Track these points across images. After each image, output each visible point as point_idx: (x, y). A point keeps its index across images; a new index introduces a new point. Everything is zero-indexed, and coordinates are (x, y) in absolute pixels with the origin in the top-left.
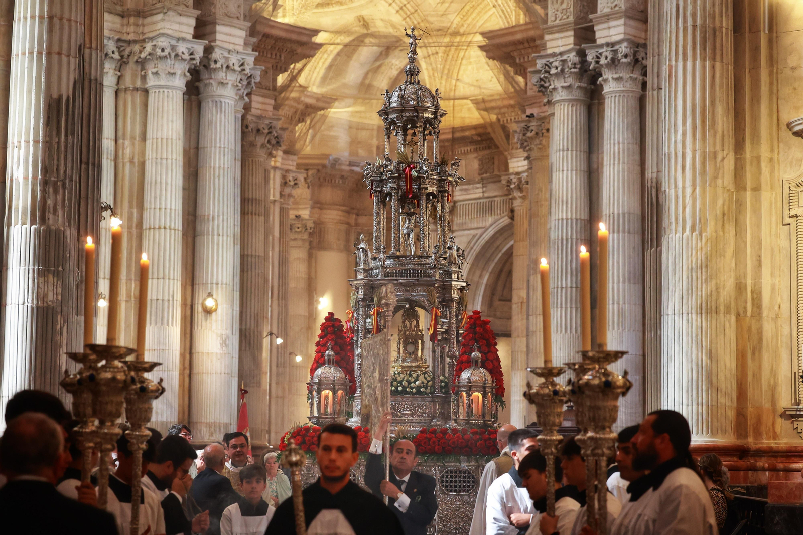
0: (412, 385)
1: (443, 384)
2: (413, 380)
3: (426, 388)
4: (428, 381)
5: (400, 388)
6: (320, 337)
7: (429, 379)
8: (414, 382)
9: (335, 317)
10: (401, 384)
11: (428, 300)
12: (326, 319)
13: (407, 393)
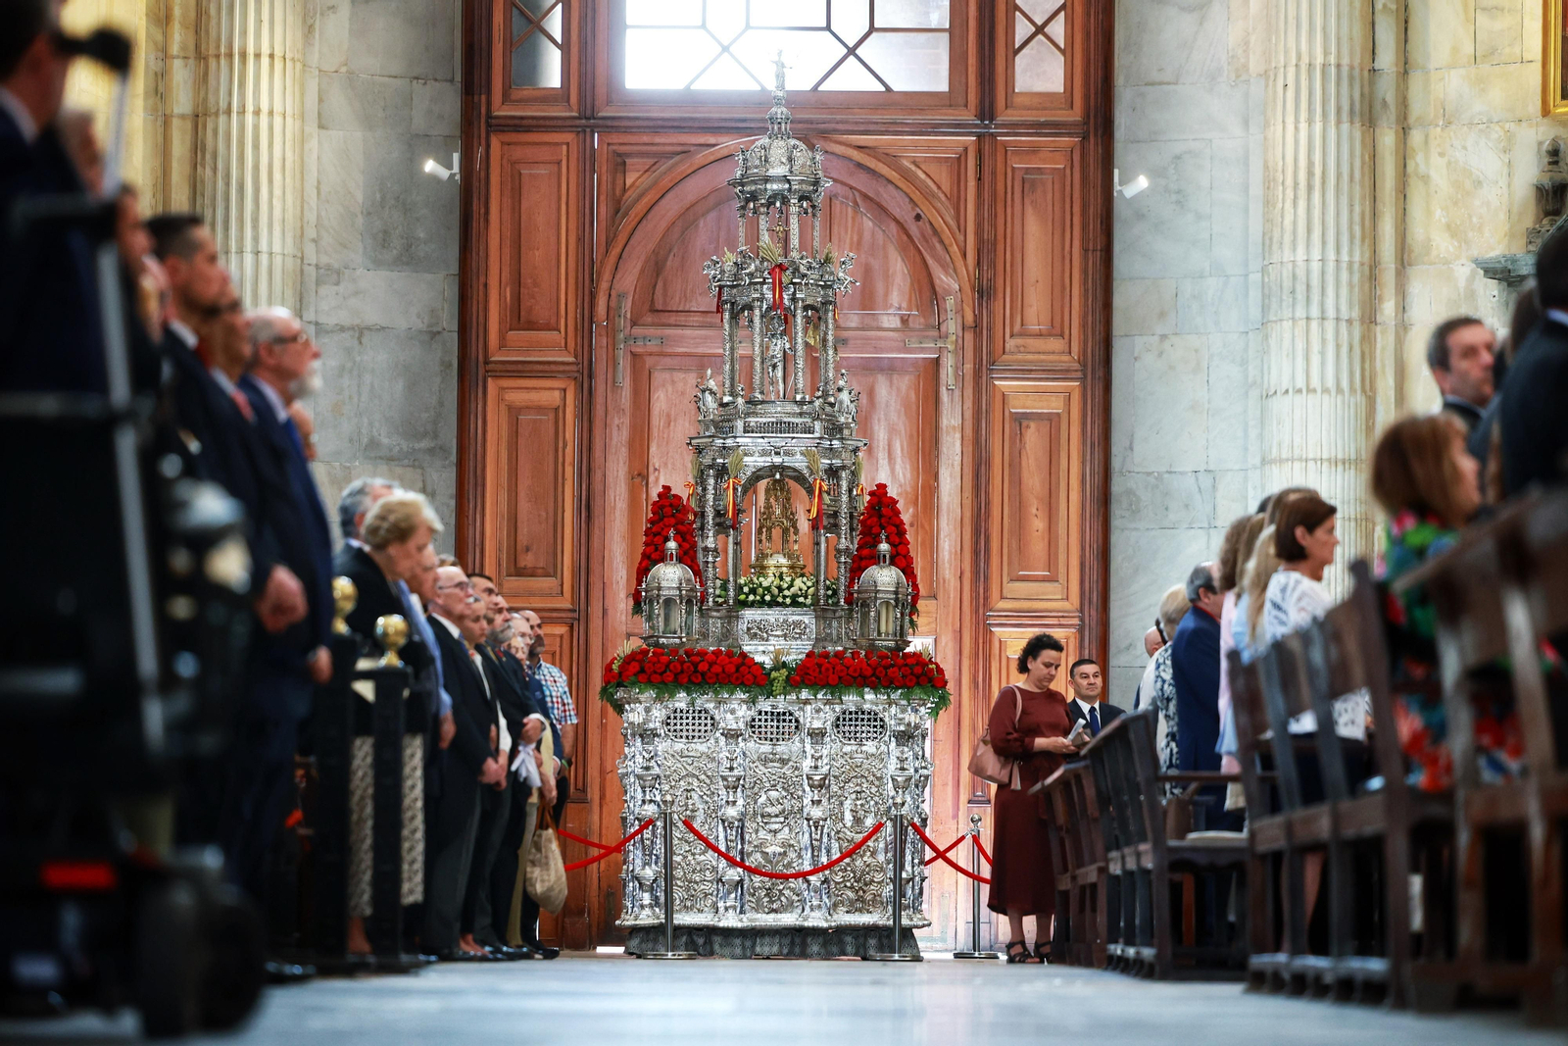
0: (786, 593)
1: (830, 592)
2: (786, 585)
3: (806, 597)
4: (809, 588)
5: (768, 598)
6: (650, 521)
7: (809, 584)
8: (788, 588)
9: (672, 493)
10: (769, 592)
11: (808, 467)
12: (659, 495)
13: (778, 604)
